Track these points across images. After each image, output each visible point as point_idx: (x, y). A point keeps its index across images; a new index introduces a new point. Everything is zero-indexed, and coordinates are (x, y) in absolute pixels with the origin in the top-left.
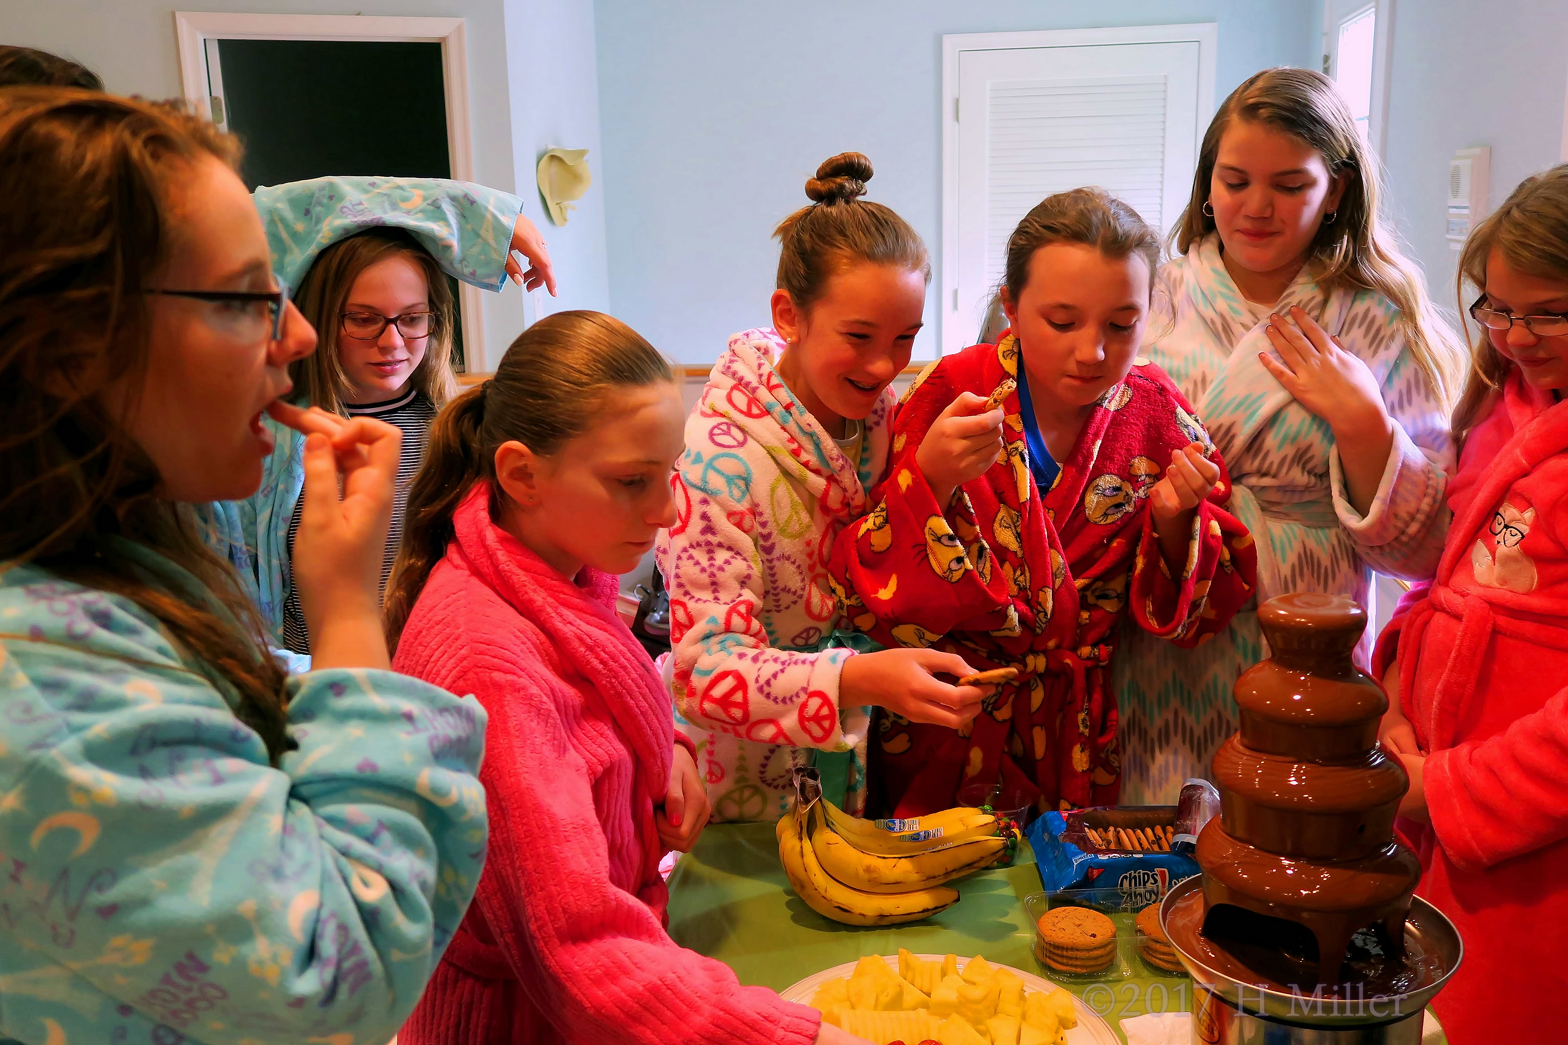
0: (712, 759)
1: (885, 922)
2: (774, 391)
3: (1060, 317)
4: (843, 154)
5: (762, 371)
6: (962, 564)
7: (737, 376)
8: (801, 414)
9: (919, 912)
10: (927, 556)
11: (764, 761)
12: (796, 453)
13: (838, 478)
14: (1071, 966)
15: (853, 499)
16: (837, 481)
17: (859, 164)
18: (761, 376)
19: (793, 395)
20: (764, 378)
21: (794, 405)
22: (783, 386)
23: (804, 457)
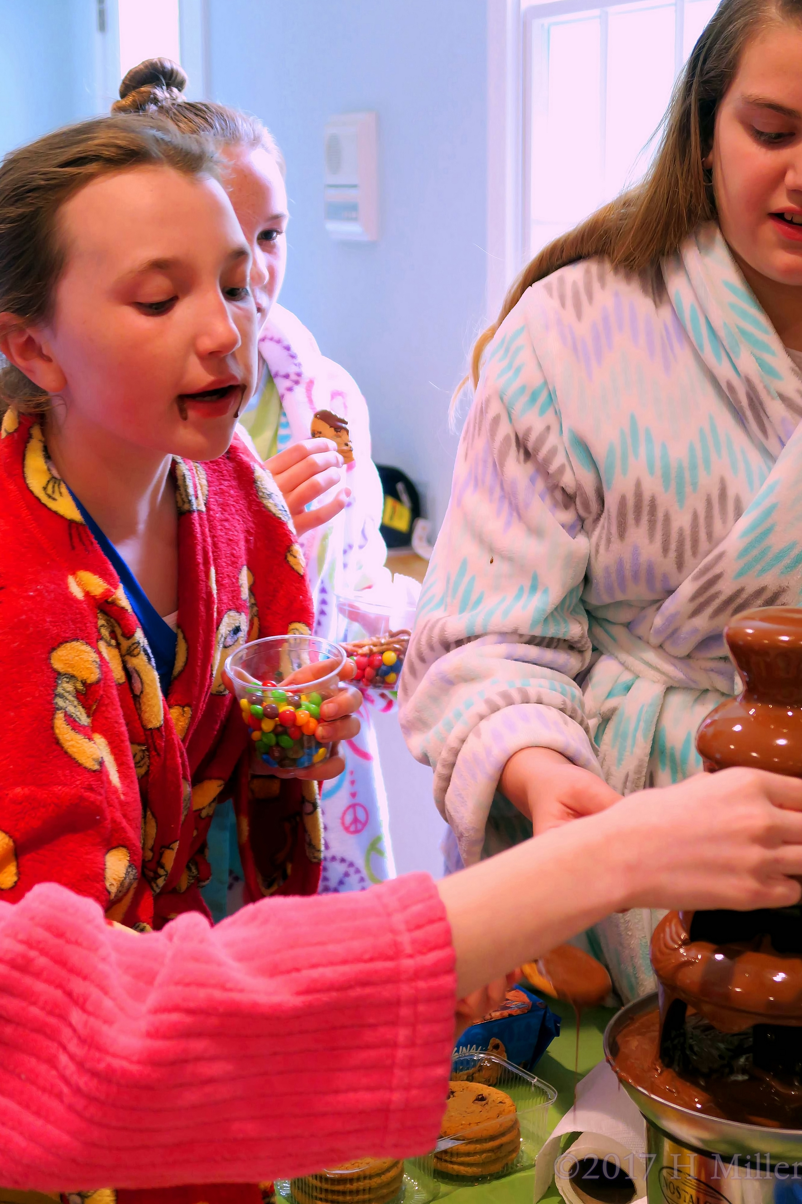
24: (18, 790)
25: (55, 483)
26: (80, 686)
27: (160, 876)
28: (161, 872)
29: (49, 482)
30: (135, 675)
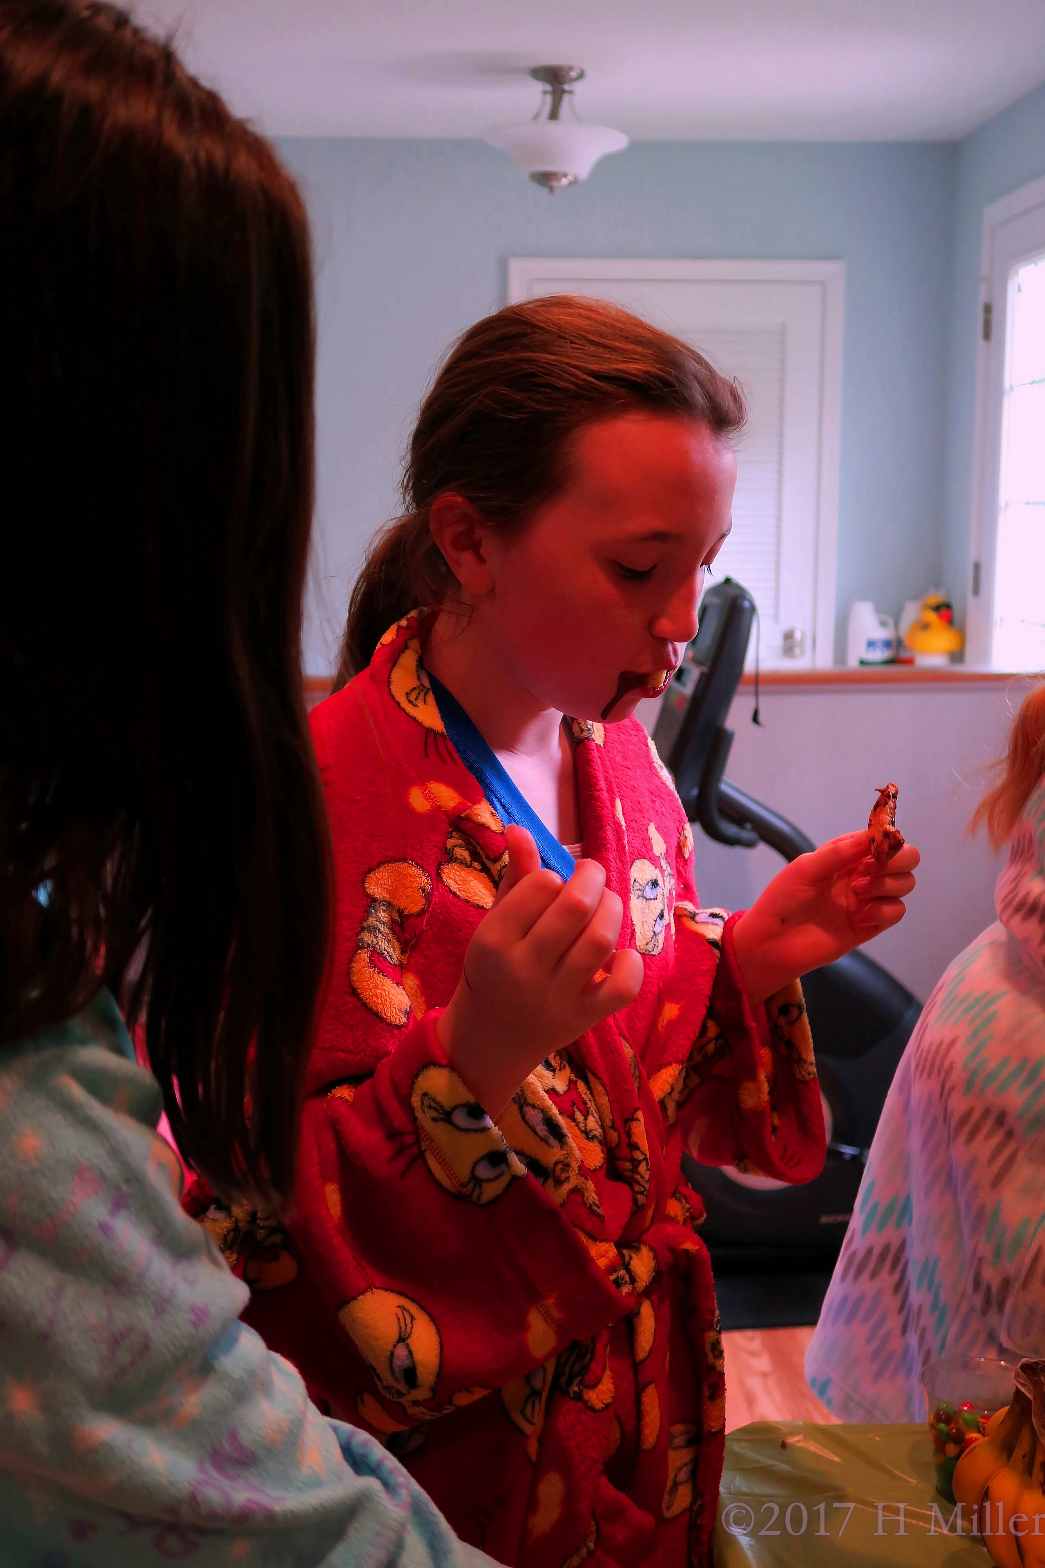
6: (503, 1167)
10: (421, 1155)
25: (422, 690)
26: (397, 917)
29: (414, 688)
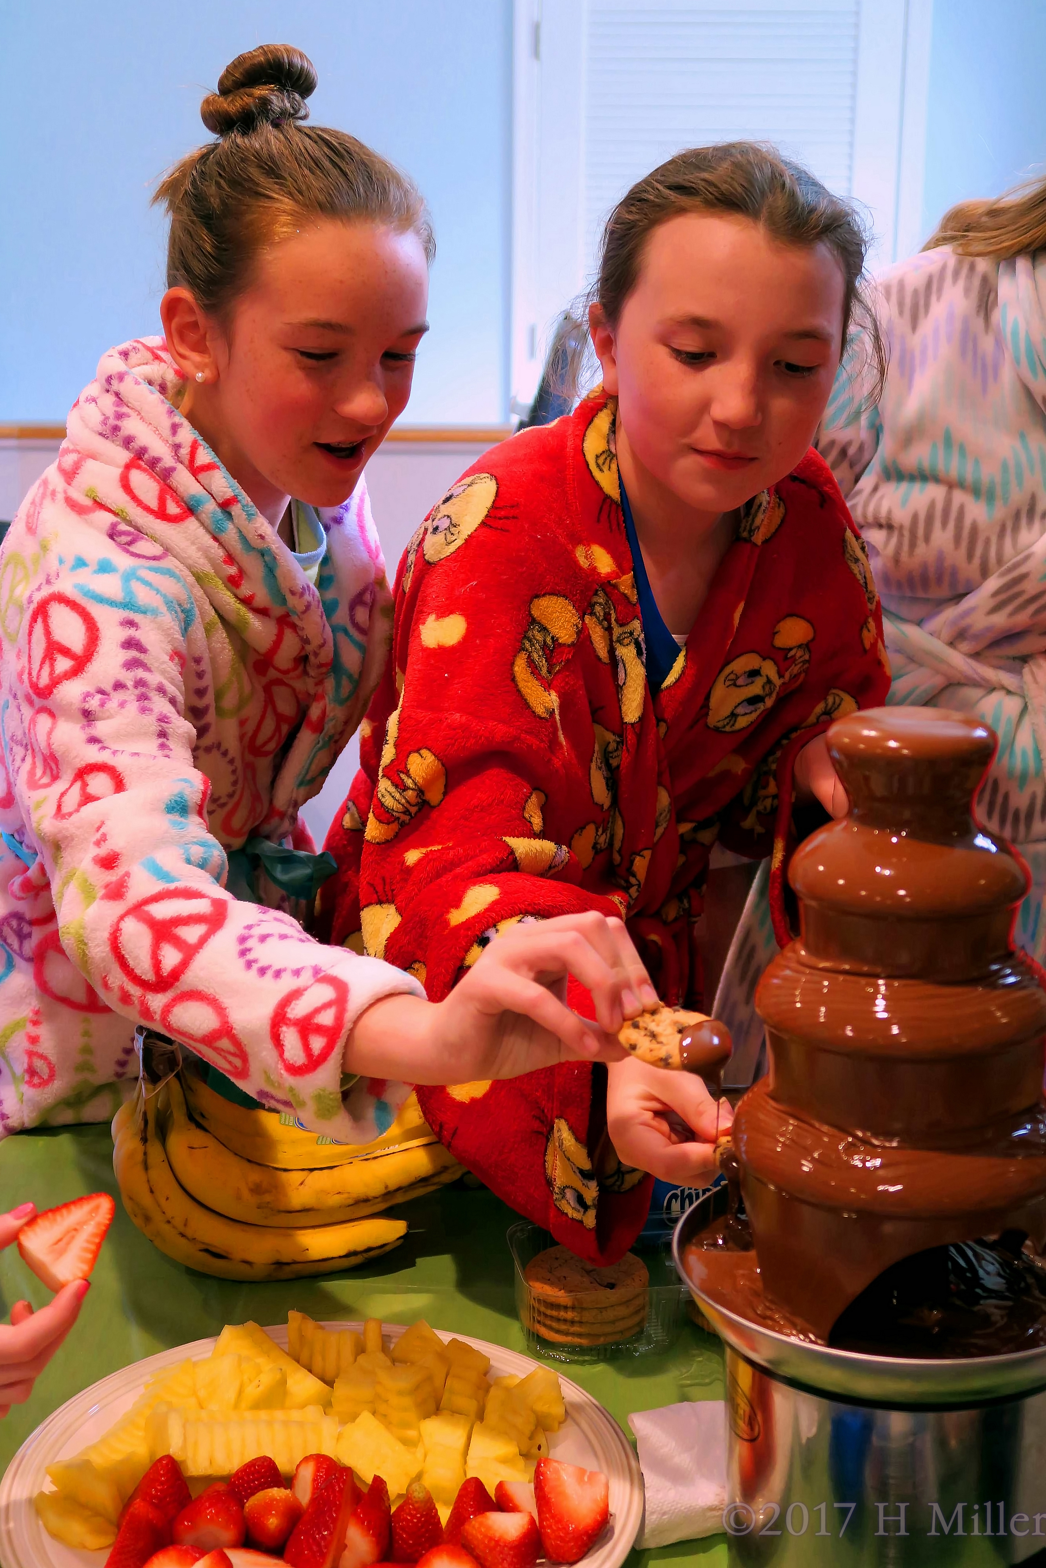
0: (35, 1049)
1: (287, 1272)
2: (201, 477)
3: (690, 343)
4: (261, 47)
5: (179, 439)
7: (135, 445)
8: (250, 516)
9: (340, 1257)
11: (121, 1056)
12: (233, 582)
13: (298, 623)
14: (573, 1334)
15: (316, 654)
16: (294, 627)
17: (291, 64)
18: (177, 447)
19: (235, 483)
20: (185, 451)
21: (238, 501)
22: (218, 468)
23: (245, 590)
24: (457, 716)
25: (609, 456)
26: (549, 640)
27: (632, 886)
28: (633, 880)
29: (603, 452)
30: (621, 665)
